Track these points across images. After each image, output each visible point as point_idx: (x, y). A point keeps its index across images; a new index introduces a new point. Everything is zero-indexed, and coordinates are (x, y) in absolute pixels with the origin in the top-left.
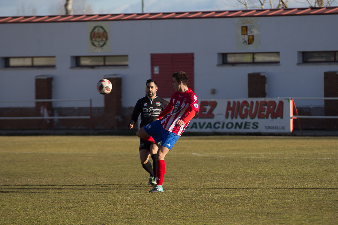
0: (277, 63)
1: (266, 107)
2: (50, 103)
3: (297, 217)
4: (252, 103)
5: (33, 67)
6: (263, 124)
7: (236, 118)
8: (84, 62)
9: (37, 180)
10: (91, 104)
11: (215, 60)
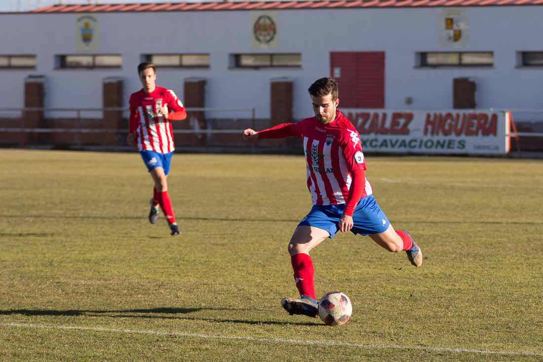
0: (490, 65)
1: (475, 122)
2: (202, 113)
3: (511, 260)
4: (458, 116)
5: (181, 66)
6: (472, 143)
7: (438, 134)
8: (245, 61)
9: (184, 209)
10: (254, 114)
11: (412, 60)
